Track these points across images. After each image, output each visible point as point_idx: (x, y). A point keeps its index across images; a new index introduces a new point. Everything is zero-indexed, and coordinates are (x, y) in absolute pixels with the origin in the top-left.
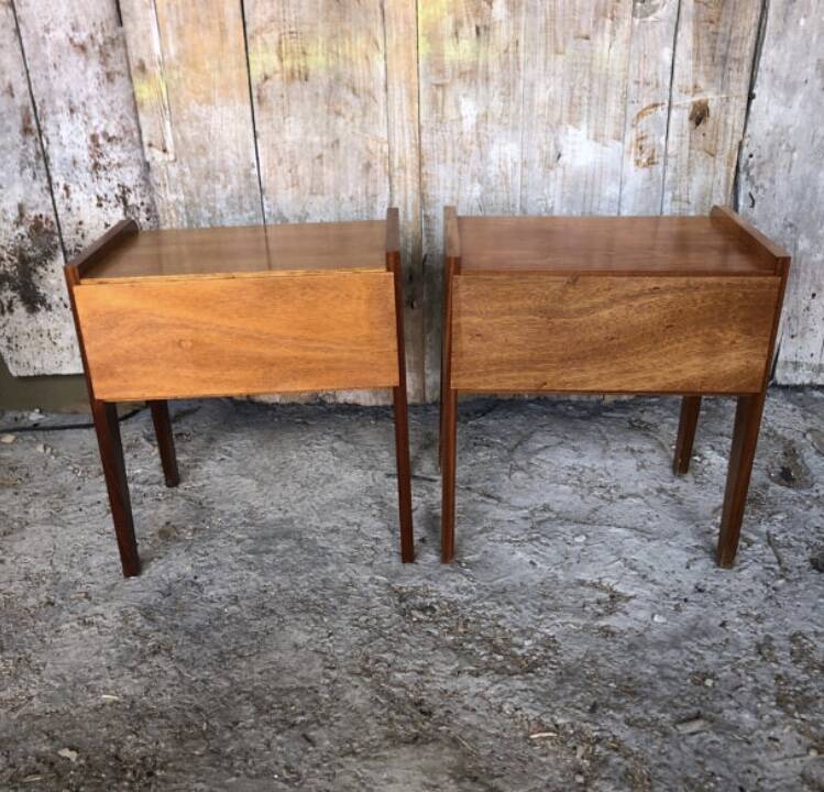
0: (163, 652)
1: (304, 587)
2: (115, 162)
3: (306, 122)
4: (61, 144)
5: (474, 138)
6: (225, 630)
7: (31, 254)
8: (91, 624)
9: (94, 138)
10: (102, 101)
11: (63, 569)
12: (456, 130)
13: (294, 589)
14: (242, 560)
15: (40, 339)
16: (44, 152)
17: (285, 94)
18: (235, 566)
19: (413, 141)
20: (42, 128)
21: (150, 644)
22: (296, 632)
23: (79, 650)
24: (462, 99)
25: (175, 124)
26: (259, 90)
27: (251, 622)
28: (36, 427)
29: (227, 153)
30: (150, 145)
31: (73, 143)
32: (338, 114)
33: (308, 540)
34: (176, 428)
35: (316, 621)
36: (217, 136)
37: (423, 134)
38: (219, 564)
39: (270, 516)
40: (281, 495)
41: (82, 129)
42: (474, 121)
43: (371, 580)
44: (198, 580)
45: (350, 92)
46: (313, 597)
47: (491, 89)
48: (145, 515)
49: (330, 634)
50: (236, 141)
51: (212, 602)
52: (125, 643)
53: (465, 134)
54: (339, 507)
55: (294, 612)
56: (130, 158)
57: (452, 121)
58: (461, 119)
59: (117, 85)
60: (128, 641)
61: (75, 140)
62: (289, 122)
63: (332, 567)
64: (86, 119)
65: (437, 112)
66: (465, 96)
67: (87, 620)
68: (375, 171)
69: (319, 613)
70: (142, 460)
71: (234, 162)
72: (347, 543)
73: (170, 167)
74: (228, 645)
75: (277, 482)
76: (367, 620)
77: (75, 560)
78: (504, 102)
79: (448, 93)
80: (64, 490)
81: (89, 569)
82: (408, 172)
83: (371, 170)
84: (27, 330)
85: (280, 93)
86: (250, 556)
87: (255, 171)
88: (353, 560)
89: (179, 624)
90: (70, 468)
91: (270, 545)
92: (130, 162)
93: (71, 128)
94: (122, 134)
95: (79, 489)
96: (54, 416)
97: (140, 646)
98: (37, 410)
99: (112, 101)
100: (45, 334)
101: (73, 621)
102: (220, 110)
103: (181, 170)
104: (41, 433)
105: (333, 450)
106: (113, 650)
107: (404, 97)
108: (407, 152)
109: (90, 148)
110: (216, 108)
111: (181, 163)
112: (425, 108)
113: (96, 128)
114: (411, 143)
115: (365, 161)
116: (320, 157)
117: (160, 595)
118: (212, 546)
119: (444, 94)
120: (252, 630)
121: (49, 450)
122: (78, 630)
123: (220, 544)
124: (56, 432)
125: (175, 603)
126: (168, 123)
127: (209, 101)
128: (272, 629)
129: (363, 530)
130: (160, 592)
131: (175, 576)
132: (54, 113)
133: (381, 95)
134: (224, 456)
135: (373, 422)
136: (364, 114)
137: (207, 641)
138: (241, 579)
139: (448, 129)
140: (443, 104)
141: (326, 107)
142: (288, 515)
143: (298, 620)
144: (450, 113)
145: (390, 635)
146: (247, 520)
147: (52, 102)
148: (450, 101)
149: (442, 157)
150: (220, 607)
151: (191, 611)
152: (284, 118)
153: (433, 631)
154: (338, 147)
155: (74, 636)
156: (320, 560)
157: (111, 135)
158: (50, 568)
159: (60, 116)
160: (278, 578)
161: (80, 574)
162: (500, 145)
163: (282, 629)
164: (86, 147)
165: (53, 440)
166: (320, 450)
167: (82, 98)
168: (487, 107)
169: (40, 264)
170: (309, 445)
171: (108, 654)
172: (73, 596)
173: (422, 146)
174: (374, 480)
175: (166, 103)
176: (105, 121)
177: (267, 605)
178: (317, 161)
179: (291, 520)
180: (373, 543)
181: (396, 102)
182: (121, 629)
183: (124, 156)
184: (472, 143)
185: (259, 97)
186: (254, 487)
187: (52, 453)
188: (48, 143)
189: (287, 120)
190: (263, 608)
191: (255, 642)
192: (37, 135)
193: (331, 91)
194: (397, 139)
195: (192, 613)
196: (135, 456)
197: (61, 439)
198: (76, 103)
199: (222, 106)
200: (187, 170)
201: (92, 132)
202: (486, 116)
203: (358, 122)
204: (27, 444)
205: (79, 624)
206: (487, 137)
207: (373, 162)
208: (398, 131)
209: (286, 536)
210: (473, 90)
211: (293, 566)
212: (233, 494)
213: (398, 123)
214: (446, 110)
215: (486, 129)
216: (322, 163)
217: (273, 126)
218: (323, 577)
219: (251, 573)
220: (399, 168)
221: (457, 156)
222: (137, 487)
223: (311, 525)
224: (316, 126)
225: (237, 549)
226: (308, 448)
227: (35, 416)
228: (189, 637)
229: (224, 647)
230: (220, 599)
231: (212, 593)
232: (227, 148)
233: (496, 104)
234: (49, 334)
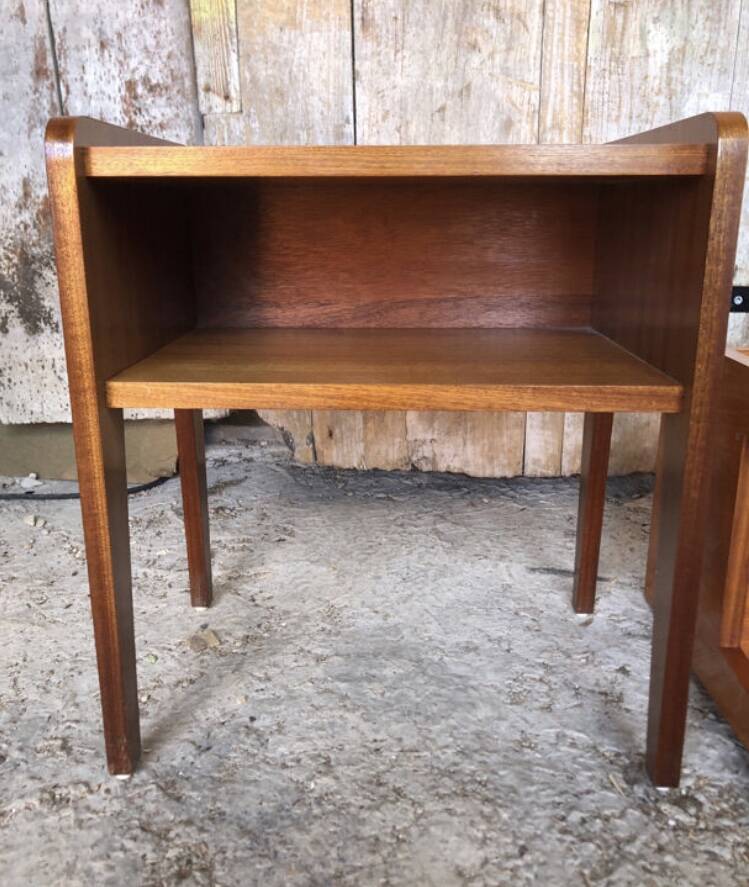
0: (198, 874)
1: (447, 747)
2: (158, 121)
3: (426, 59)
4: (85, 94)
5: (664, 84)
6: (316, 829)
7: (36, 251)
8: (64, 801)
9: (130, 86)
10: (145, 32)
11: (32, 694)
12: (637, 72)
13: (427, 748)
14: (327, 691)
15: (40, 371)
16: (62, 107)
17: (400, 17)
18: (319, 701)
19: (576, 88)
20: (61, 70)
21: (172, 854)
22: (453, 839)
23: (35, 859)
24: (650, 26)
25: (244, 57)
26: (365, 10)
27: (365, 814)
28: (29, 495)
29: (314, 100)
30: (208, 89)
31: (103, 92)
32: (474, 47)
33: (431, 663)
34: (213, 501)
35: (487, 819)
36: (301, 77)
37: (590, 79)
38: (292, 697)
39: (361, 622)
40: (374, 592)
41: (115, 72)
42: (666, 61)
43: (560, 737)
44: (256, 724)
45: (491, 13)
46: (468, 767)
47: (694, 10)
48: (169, 613)
49: (523, 851)
50: (326, 83)
51: (284, 766)
52: (123, 849)
53: (650, 79)
54: (469, 613)
55: (441, 797)
56: (177, 116)
57: (633, 58)
58: (647, 55)
59: (167, 7)
60: (129, 844)
61: (104, 88)
62: (404, 57)
63: (484, 712)
64: (121, 58)
65: (613, 46)
66: (656, 20)
67: (58, 792)
68: (519, 131)
69: (486, 800)
70: (167, 538)
71: (322, 113)
72: (497, 671)
73: (232, 121)
74: (323, 865)
75: (366, 571)
76: (583, 821)
77: (54, 679)
78: (711, 30)
79: (632, 15)
80: (54, 574)
81: (75, 695)
82: (565, 133)
83: (514, 130)
84: (25, 358)
85: (393, 14)
86: (343, 686)
87: (349, 129)
88: (516, 699)
89: (228, 810)
90: (68, 546)
91: (371, 667)
92: (179, 121)
93: (101, 70)
94: (169, 81)
95: (75, 574)
96: (55, 483)
97: (151, 857)
98: (33, 475)
99: (159, 32)
100: (48, 365)
101: (31, 794)
102: (308, 36)
103: (247, 126)
104: (35, 502)
105: (437, 532)
106: (98, 866)
107: (568, 21)
108: (566, 103)
109: (124, 100)
110: (302, 35)
111: (249, 116)
112: (595, 41)
113: (133, 71)
114: (572, 91)
115: (505, 117)
116: (442, 109)
117: (192, 748)
118: (275, 665)
119: (625, 18)
120: (367, 831)
121: (40, 523)
122: (39, 814)
123: (289, 661)
124: (54, 501)
125: (219, 766)
126: (234, 56)
127: (293, 23)
128: (405, 831)
129: (516, 651)
130: (193, 743)
131: (218, 714)
132: (77, 49)
133: (534, 20)
134: (283, 537)
135: (486, 500)
136: (509, 49)
137: (282, 850)
138: (332, 725)
139: (626, 70)
140: (623, 34)
141: (455, 37)
142: (391, 621)
143: (449, 811)
144: (633, 48)
145: (641, 856)
146: (329, 627)
147: (78, 32)
148: (633, 28)
149: (614, 114)
150: (301, 778)
151: (248, 782)
152: (397, 52)
153: (716, 850)
154: (468, 96)
155: (31, 826)
156: (461, 697)
157: (154, 82)
158: (11, 692)
159: (87, 53)
160: (395, 727)
161: (59, 704)
162: (699, 95)
163: (424, 832)
164: (118, 99)
165: (48, 512)
166: (418, 532)
167: (117, 26)
168: (686, 39)
169: (47, 264)
170: (402, 525)
171: (89, 872)
172: (39, 745)
173: (589, 97)
174: (510, 575)
175: (234, 26)
176: (147, 62)
177: (387, 778)
178: (437, 117)
179: (397, 629)
180: (541, 672)
181: (557, 29)
182: (119, 814)
183: (169, 112)
184: (659, 92)
185: (363, 19)
186: (332, 579)
187: (44, 526)
188: (68, 92)
189: (399, 55)
190: (380, 784)
191: (378, 859)
192: (53, 78)
193: (464, 14)
194: (553, 86)
195: (251, 788)
196: (159, 534)
197: (59, 510)
198: (110, 34)
199: (311, 31)
200: (255, 125)
201: (128, 77)
202: (683, 51)
203: (498, 58)
204: (12, 516)
205: (41, 801)
206: (682, 83)
207: (516, 117)
208: (554, 73)
209: (395, 653)
210: (667, 13)
211: (417, 704)
212: (300, 588)
213: (556, 61)
214: (625, 43)
215: (682, 71)
216: (443, 120)
217: (379, 62)
218: (473, 728)
219: (347, 715)
220: (553, 127)
221: (635, 113)
222: (160, 573)
223: (430, 639)
224: (440, 65)
225: (318, 672)
226: (400, 529)
227: (29, 483)
228: (246, 841)
229: (318, 869)
230: (299, 761)
231: (282, 749)
232: (313, 93)
233: (699, 35)
234: (53, 366)
